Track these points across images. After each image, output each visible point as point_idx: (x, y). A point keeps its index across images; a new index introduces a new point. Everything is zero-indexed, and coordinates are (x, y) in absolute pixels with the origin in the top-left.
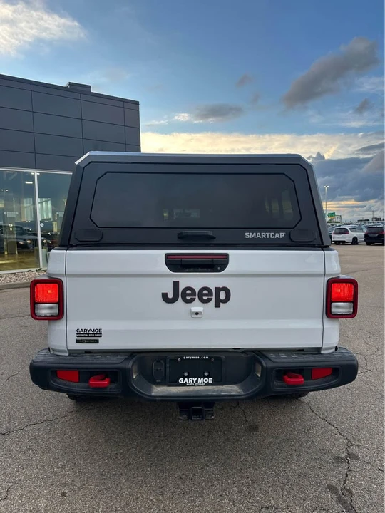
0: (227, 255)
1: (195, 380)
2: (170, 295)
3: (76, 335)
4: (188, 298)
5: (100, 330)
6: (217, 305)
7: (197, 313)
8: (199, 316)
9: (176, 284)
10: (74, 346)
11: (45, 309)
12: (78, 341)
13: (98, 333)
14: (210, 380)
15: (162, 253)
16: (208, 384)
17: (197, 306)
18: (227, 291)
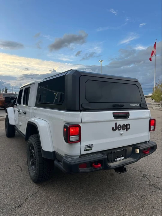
0: (129, 112)
1: (120, 158)
2: (114, 128)
3: (84, 148)
4: (119, 129)
5: (93, 145)
6: (127, 131)
7: (122, 134)
8: (122, 135)
9: (116, 124)
10: (83, 152)
11: (73, 138)
12: (85, 150)
13: (92, 146)
14: (123, 158)
16: (123, 159)
17: (122, 132)
18: (129, 125)
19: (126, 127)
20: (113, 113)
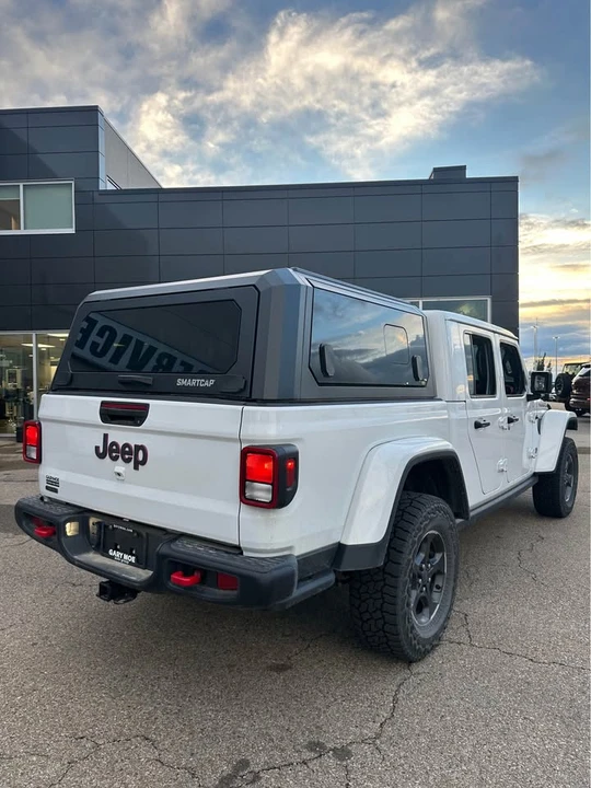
0: (147, 406)
1: (122, 555)
2: (101, 451)
4: (114, 455)
5: (58, 480)
6: (136, 468)
7: (119, 474)
8: (120, 477)
9: (106, 436)
10: (44, 493)
12: (47, 488)
13: (57, 483)
14: (133, 559)
15: (98, 400)
16: (130, 563)
17: (120, 466)
18: (144, 449)
19: (135, 456)
20: (103, 403)
